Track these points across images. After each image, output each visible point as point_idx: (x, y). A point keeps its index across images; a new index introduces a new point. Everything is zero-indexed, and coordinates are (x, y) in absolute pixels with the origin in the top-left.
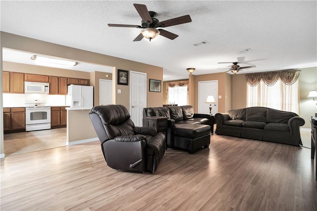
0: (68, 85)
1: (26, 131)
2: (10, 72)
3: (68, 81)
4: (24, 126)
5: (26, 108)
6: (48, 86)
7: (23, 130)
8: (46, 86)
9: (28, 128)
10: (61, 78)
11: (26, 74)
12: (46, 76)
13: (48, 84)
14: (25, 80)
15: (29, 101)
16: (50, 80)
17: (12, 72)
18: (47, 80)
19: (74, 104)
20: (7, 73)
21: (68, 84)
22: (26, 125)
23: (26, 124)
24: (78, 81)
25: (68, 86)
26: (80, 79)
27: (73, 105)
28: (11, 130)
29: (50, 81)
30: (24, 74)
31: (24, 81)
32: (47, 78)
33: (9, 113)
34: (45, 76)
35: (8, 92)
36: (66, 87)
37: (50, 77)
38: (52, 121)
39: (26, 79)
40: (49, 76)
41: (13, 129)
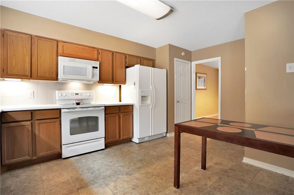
0: (127, 67)
1: (63, 157)
2: (31, 36)
3: (127, 60)
4: (59, 147)
5: (62, 109)
6: (97, 68)
7: (59, 156)
8: (94, 67)
9: (66, 152)
10: (117, 54)
11: (62, 41)
12: (95, 48)
13: (97, 64)
14: (59, 54)
15: (66, 96)
16: (100, 56)
17: (36, 36)
18: (96, 57)
19: (142, 100)
20: (27, 36)
21: (127, 65)
22: (63, 146)
23: (63, 144)
24: (141, 60)
25: (127, 69)
26: (143, 58)
27: (140, 103)
28: (35, 158)
29: (100, 59)
30: (57, 41)
31: (57, 56)
32: (96, 52)
33: (29, 123)
34: (93, 48)
35: (27, 76)
36: (124, 70)
37: (100, 51)
38: (107, 134)
39: (60, 51)
40: (98, 49)
41: (38, 156)
